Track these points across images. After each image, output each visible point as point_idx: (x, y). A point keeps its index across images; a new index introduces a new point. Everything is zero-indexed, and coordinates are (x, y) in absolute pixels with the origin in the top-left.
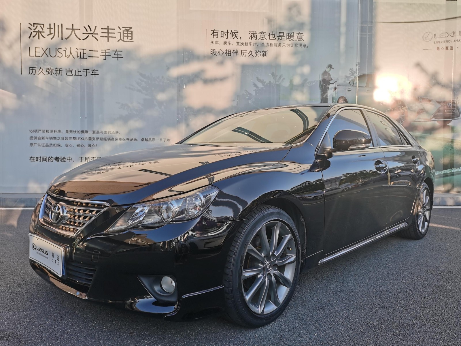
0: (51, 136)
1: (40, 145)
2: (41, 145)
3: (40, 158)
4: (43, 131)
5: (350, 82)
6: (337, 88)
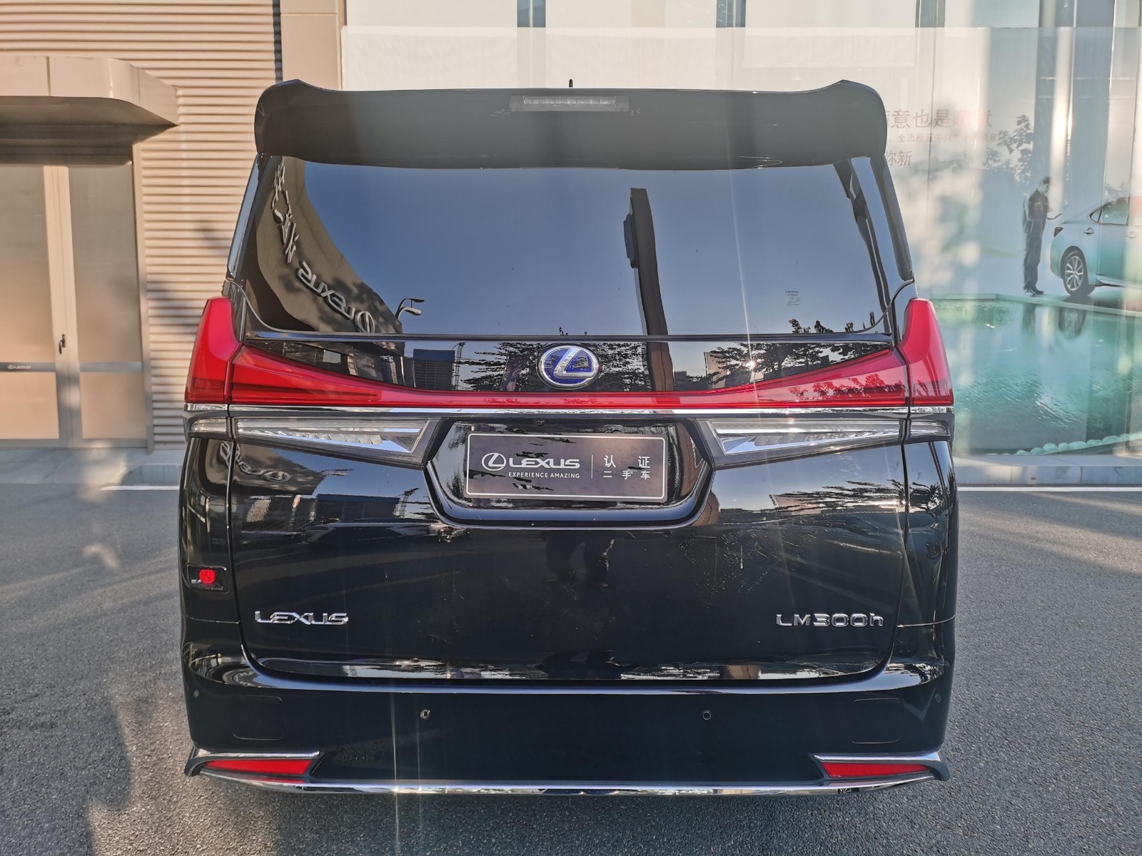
5: (1091, 216)
6: (1062, 229)
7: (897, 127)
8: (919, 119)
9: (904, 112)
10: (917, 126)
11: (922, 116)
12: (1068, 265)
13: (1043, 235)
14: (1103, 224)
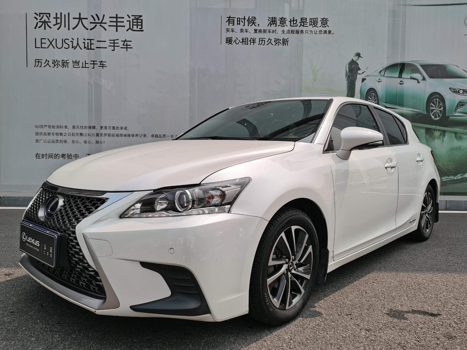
0: (57, 132)
2: (47, 142)
3: (46, 155)
4: (49, 127)
5: (380, 72)
6: (366, 79)
7: (281, 26)
8: (292, 22)
9: (284, 18)
10: (291, 26)
11: (293, 21)
12: (369, 97)
13: (356, 83)
14: (387, 77)
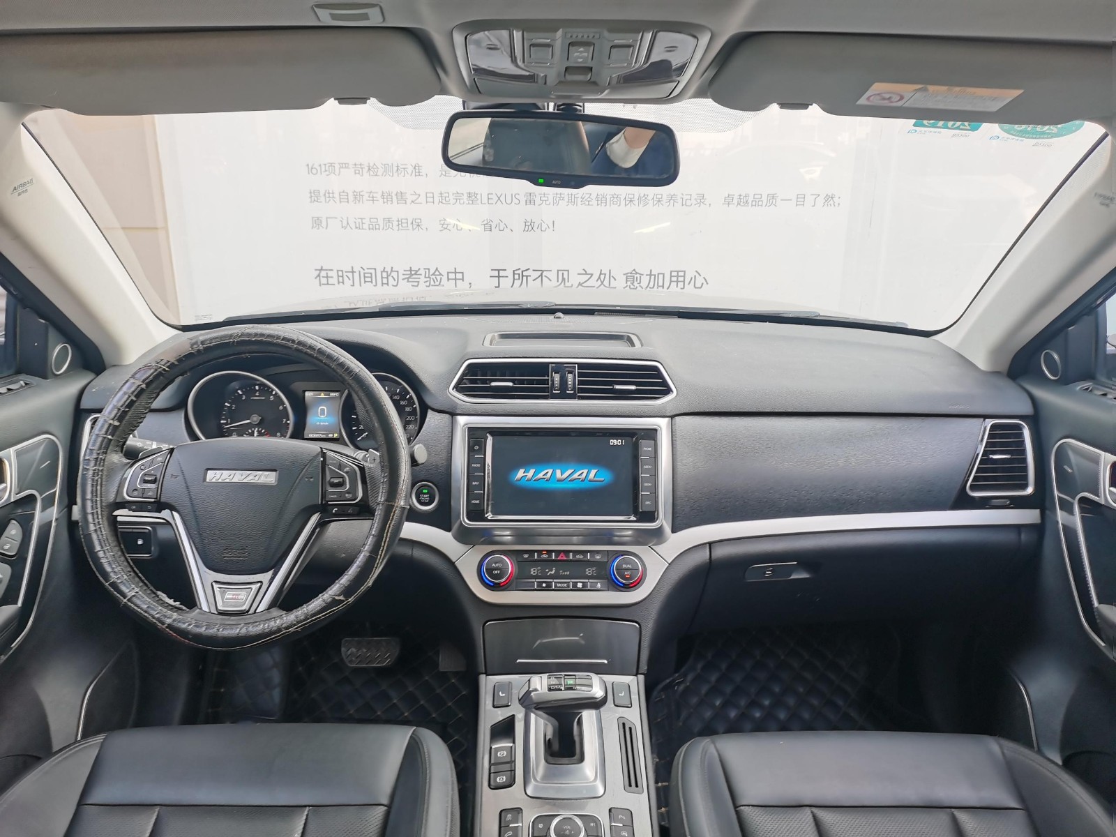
0: (386, 190)
1: (348, 223)
2: (352, 225)
3: (353, 272)
